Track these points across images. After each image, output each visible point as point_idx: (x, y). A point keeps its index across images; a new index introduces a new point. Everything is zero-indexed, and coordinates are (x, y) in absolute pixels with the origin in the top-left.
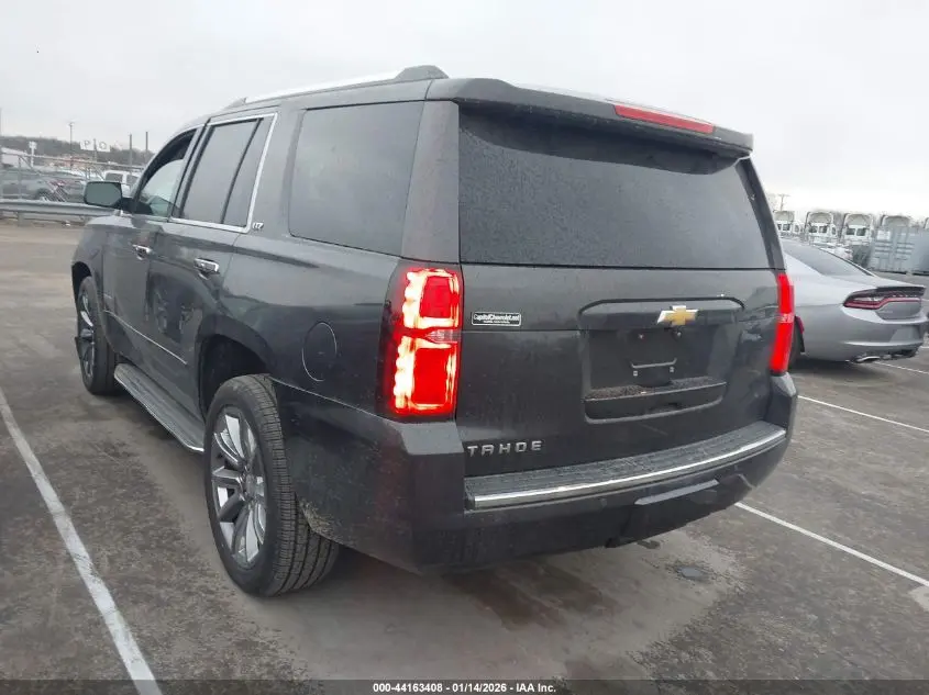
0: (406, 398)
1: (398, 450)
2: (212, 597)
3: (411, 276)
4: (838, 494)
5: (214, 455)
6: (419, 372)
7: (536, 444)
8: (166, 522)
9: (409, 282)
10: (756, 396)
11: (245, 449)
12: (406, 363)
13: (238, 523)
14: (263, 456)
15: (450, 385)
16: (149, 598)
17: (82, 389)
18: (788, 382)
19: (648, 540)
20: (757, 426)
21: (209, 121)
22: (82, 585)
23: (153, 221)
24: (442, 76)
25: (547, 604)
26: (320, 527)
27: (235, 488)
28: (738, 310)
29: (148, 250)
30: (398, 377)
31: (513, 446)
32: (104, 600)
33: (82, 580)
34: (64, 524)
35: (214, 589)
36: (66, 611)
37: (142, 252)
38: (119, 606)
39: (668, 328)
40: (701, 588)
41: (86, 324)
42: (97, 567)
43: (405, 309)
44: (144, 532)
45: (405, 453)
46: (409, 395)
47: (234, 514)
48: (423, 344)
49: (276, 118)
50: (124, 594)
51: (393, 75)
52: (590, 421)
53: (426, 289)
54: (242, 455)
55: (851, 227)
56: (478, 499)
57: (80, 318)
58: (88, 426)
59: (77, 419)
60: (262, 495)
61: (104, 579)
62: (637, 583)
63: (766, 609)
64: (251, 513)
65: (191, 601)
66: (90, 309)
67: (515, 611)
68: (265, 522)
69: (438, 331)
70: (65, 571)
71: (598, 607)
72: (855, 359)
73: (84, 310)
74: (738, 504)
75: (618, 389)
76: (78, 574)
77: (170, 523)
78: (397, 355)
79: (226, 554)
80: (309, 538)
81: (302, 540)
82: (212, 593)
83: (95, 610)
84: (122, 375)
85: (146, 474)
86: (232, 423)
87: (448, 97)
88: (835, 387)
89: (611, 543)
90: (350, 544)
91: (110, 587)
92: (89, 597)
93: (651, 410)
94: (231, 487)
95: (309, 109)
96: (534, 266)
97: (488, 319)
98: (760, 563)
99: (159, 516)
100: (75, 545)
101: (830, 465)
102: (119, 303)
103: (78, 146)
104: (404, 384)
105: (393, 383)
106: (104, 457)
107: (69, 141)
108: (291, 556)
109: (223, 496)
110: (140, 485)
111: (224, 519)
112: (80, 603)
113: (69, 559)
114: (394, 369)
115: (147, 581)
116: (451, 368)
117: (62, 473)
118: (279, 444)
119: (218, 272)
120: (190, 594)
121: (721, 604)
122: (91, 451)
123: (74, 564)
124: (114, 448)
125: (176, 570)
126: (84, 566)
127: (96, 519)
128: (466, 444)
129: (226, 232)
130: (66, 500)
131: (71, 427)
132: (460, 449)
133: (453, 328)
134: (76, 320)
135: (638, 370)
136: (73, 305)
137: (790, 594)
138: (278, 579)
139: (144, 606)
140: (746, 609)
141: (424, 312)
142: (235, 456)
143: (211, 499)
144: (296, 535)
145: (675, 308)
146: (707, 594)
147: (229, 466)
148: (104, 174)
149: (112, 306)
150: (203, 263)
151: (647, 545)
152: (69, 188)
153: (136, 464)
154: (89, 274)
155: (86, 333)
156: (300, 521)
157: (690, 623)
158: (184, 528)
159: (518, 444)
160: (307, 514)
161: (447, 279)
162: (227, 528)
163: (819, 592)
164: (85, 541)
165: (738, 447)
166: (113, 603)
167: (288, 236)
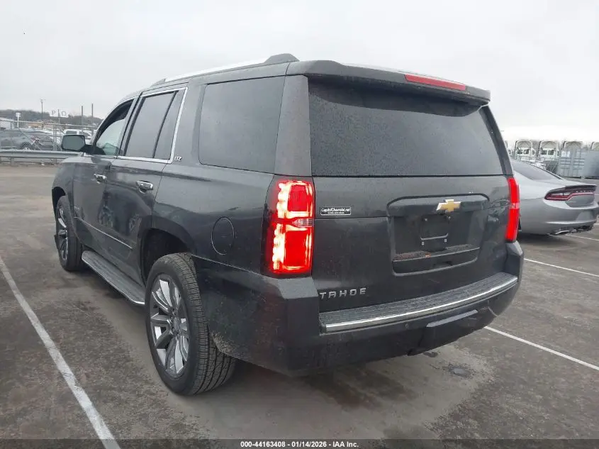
0: (280, 263)
1: (275, 297)
2: (154, 397)
3: (281, 186)
4: (549, 319)
5: (152, 306)
6: (288, 246)
7: (363, 290)
8: (121, 350)
9: (280, 190)
10: (497, 256)
11: (173, 301)
12: (280, 240)
13: (169, 349)
14: (186, 305)
15: (308, 254)
16: (113, 399)
17: (60, 268)
18: (517, 247)
19: (430, 352)
20: (499, 275)
21: (141, 94)
22: (70, 392)
23: (106, 159)
24: (295, 60)
25: (369, 395)
26: (224, 348)
27: (167, 326)
28: (485, 201)
29: (104, 177)
30: (275, 250)
31: (348, 293)
32: (85, 402)
33: (69, 389)
34: (55, 353)
35: (155, 392)
36: (61, 409)
37: (100, 179)
38: (96, 405)
39: (443, 214)
40: (467, 381)
41: (61, 226)
42: (79, 381)
43: (279, 206)
44: (106, 357)
45: (281, 298)
46: (282, 261)
47: (166, 343)
48: (290, 228)
49: (186, 91)
50: (97, 397)
51: (263, 61)
52: (396, 274)
53: (291, 193)
54: (171, 305)
55: (544, 149)
56: (328, 326)
57: (58, 223)
58: (66, 291)
59: (58, 288)
60: (186, 330)
61: (84, 388)
62: (426, 379)
63: (508, 392)
64: (178, 342)
65: (140, 400)
66: (65, 217)
67: (349, 399)
68: (188, 347)
69: (299, 220)
70: (58, 383)
71: (401, 395)
72: (553, 233)
73: (60, 217)
74: (486, 327)
75: (413, 254)
76: (67, 385)
77: (123, 351)
78: (273, 236)
79: (161, 370)
80: (217, 356)
81: (212, 357)
82: (153, 394)
83: (80, 408)
84: (87, 258)
85: (106, 320)
86: (164, 285)
87: (301, 73)
88: (541, 251)
89: (410, 353)
90: (246, 359)
91: (88, 393)
92: (75, 400)
93: (434, 266)
94: (164, 326)
95: (209, 84)
96: (358, 177)
97: (331, 211)
98: (503, 364)
99: (116, 347)
100: (63, 367)
101: (543, 301)
102: (84, 212)
103: (48, 114)
104: (279, 253)
105: (272, 254)
106: (77, 310)
107: (40, 111)
108: (205, 368)
109: (158, 332)
110: (102, 328)
111: (160, 346)
112: (70, 404)
113: (61, 376)
114: (272, 245)
115: (112, 389)
116: (309, 242)
117: (51, 322)
118: (197, 296)
119: (152, 189)
120: (139, 396)
121: (481, 390)
122: (69, 308)
123: (63, 379)
124: (83, 305)
125: (129, 381)
126: (70, 380)
127: (76, 350)
128: (319, 291)
129: (157, 164)
130: (55, 339)
131: (54, 292)
132: (316, 295)
133: (309, 217)
134: (54, 224)
135: (424, 241)
136: (53, 215)
137: (524, 383)
138: (197, 384)
139: (111, 404)
140: (496, 393)
141: (291, 208)
142: (165, 306)
143: (150, 335)
144: (209, 354)
145: (447, 201)
146: (471, 385)
147: (162, 312)
148: (65, 131)
149: (79, 215)
150: (142, 184)
151: (430, 355)
152: (43, 141)
153: (98, 314)
154: (64, 194)
155: (62, 232)
156: (211, 346)
157: (461, 403)
158: (132, 354)
159: (351, 291)
160: (216, 341)
161: (304, 186)
162: (162, 353)
163: (541, 381)
164: (70, 364)
165: (489, 289)
166: (91, 403)
167: (198, 164)
